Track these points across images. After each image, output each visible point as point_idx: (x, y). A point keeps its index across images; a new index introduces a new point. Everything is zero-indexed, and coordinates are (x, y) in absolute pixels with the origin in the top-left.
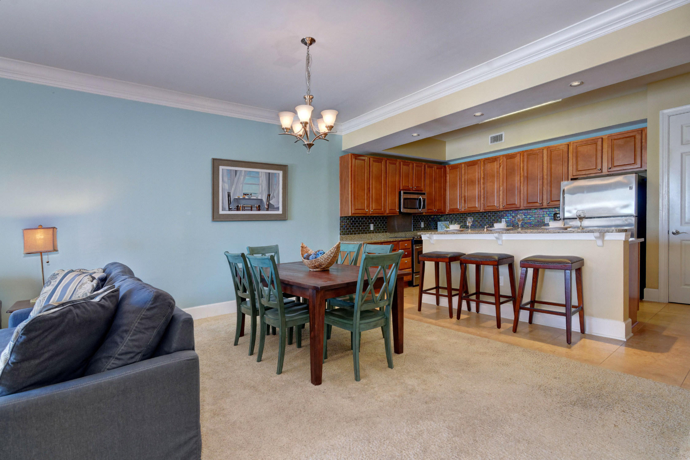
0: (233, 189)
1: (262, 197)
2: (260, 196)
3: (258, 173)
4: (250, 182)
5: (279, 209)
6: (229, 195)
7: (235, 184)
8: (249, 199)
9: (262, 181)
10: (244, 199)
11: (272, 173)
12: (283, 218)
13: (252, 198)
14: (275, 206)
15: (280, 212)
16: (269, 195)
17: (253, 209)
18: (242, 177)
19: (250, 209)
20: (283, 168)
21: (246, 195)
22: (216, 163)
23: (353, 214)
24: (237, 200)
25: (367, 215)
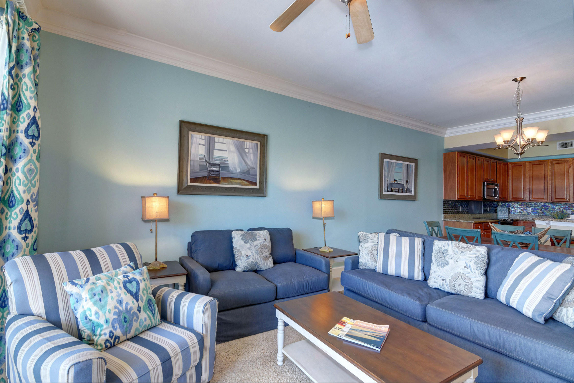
0: (389, 177)
1: (403, 183)
2: (403, 181)
3: (402, 164)
4: (398, 171)
5: (412, 192)
6: (387, 181)
7: (390, 172)
8: (397, 184)
9: (404, 171)
10: (394, 183)
11: (409, 165)
12: (414, 199)
13: (399, 183)
14: (410, 190)
15: (413, 194)
16: (407, 181)
17: (399, 191)
18: (394, 167)
19: (397, 191)
20: (415, 161)
21: (395, 180)
22: (383, 156)
23: (459, 198)
24: (391, 184)
25: (466, 200)
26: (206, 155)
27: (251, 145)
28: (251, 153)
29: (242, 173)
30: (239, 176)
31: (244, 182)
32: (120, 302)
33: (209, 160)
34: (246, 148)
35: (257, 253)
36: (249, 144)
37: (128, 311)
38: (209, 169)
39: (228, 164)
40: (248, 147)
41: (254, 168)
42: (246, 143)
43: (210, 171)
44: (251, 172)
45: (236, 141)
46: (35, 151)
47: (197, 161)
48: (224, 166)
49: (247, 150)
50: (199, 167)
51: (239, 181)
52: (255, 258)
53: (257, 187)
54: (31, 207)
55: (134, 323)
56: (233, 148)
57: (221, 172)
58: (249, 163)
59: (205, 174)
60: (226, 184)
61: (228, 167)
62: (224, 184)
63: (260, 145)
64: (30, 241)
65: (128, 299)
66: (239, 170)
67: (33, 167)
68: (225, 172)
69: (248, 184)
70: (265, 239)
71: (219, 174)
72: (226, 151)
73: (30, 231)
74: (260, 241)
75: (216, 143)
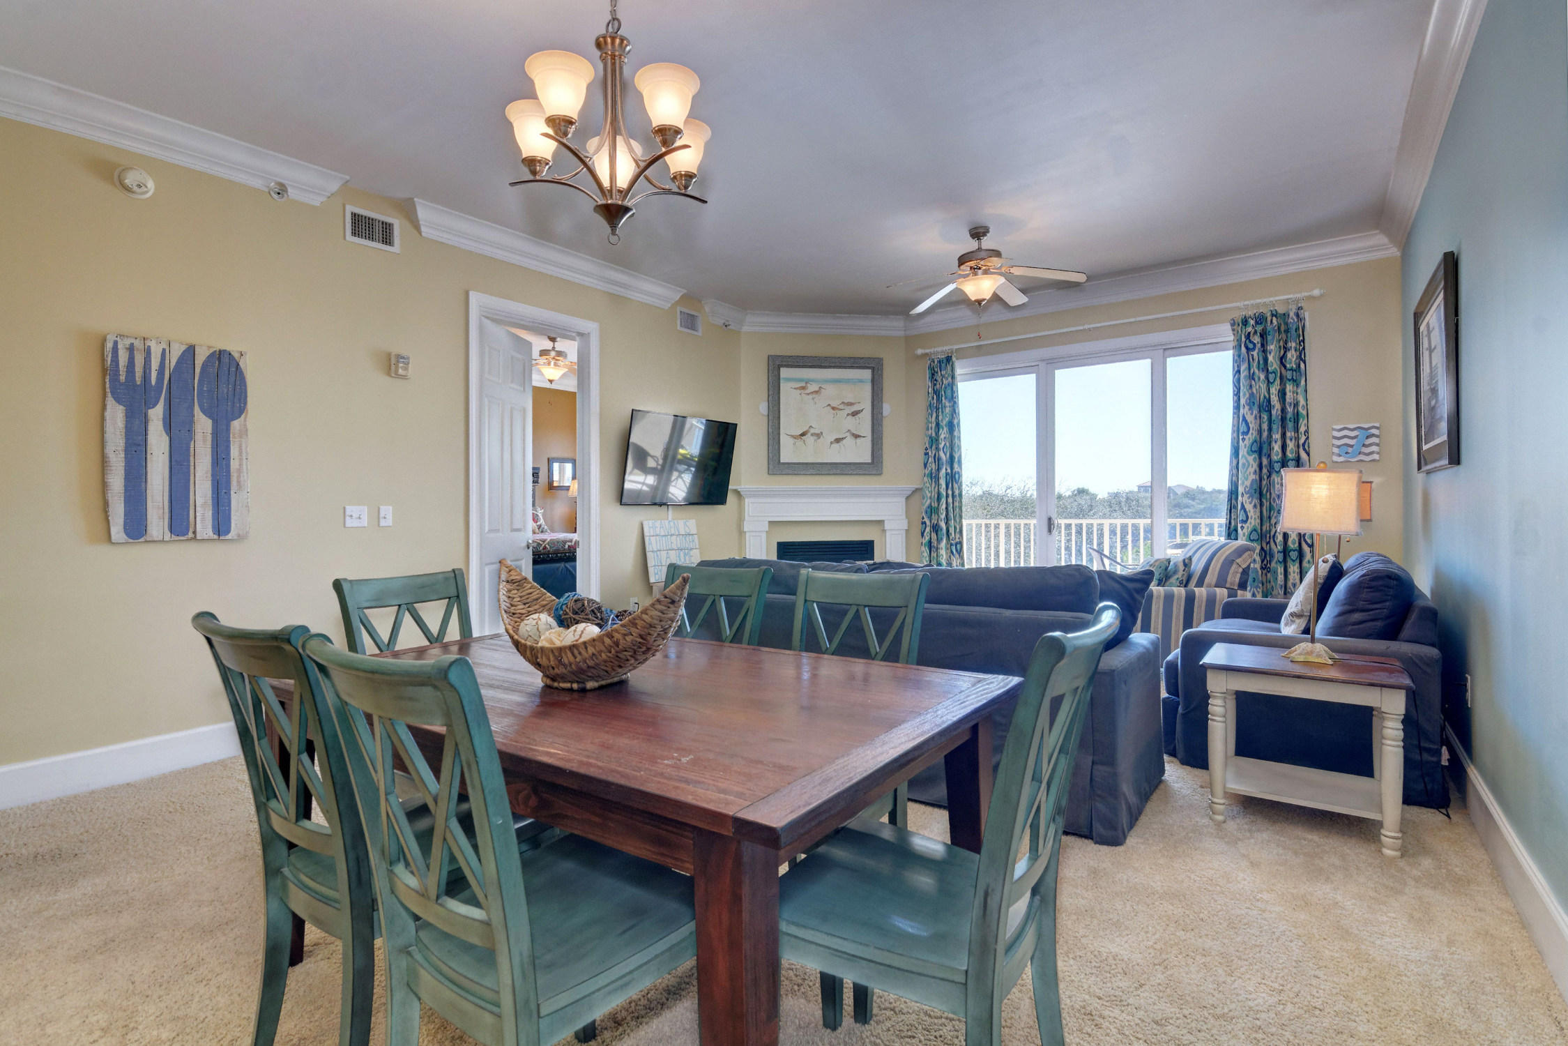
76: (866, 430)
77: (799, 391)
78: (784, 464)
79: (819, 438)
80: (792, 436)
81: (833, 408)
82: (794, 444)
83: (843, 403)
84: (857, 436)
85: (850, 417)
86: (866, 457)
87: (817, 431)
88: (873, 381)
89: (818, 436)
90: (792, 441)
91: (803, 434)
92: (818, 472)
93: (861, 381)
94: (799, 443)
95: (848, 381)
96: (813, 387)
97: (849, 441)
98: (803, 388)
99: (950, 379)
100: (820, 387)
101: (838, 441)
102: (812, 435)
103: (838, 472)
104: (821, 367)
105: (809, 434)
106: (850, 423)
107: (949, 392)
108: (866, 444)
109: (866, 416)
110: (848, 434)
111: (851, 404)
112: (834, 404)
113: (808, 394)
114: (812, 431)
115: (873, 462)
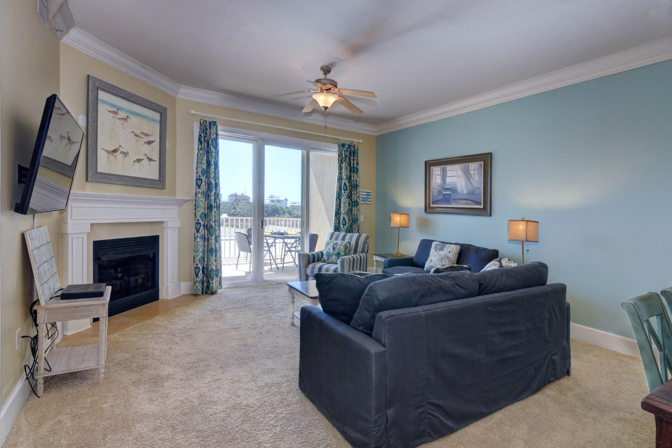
26: (442, 182)
27: (475, 167)
28: (475, 175)
29: (468, 193)
30: (466, 197)
31: (470, 202)
32: (329, 249)
33: (444, 186)
34: (472, 170)
35: (438, 260)
36: (474, 166)
37: (330, 253)
38: (444, 193)
39: (457, 187)
40: (473, 169)
41: (479, 188)
42: (470, 165)
43: (444, 194)
44: (476, 193)
45: (462, 166)
46: (346, 195)
47: (436, 188)
48: (454, 190)
49: (472, 172)
50: (437, 192)
51: (466, 201)
52: (436, 264)
53: (482, 207)
54: (345, 215)
55: (330, 258)
56: (460, 173)
57: (452, 194)
58: (475, 184)
59: (441, 197)
60: (455, 205)
61: (457, 190)
62: (454, 205)
63: (484, 165)
64: (345, 228)
65: (331, 249)
66: (465, 192)
67: (345, 201)
68: (455, 194)
69: (473, 203)
70: (449, 252)
71: (451, 196)
72: (455, 176)
73: (345, 225)
74: (445, 252)
75: (448, 172)
76: (156, 156)
77: (112, 115)
78: (100, 173)
79: (126, 156)
80: (107, 151)
81: (136, 135)
82: (108, 158)
83: (142, 133)
84: (150, 160)
85: (146, 145)
86: (155, 176)
87: (125, 151)
88: (161, 122)
89: (126, 154)
90: (105, 154)
91: (115, 151)
92: (126, 183)
93: (154, 120)
94: (112, 157)
95: (145, 117)
96: (122, 115)
97: (145, 162)
98: (115, 113)
99: (215, 135)
100: (128, 116)
101: (139, 161)
102: (121, 152)
103: (139, 184)
104: (129, 100)
105: (119, 152)
106: (146, 149)
107: (214, 143)
108: (155, 165)
109: (156, 145)
110: (145, 157)
111: (147, 135)
112: (137, 132)
113: (119, 119)
114: (121, 149)
115: (160, 180)
